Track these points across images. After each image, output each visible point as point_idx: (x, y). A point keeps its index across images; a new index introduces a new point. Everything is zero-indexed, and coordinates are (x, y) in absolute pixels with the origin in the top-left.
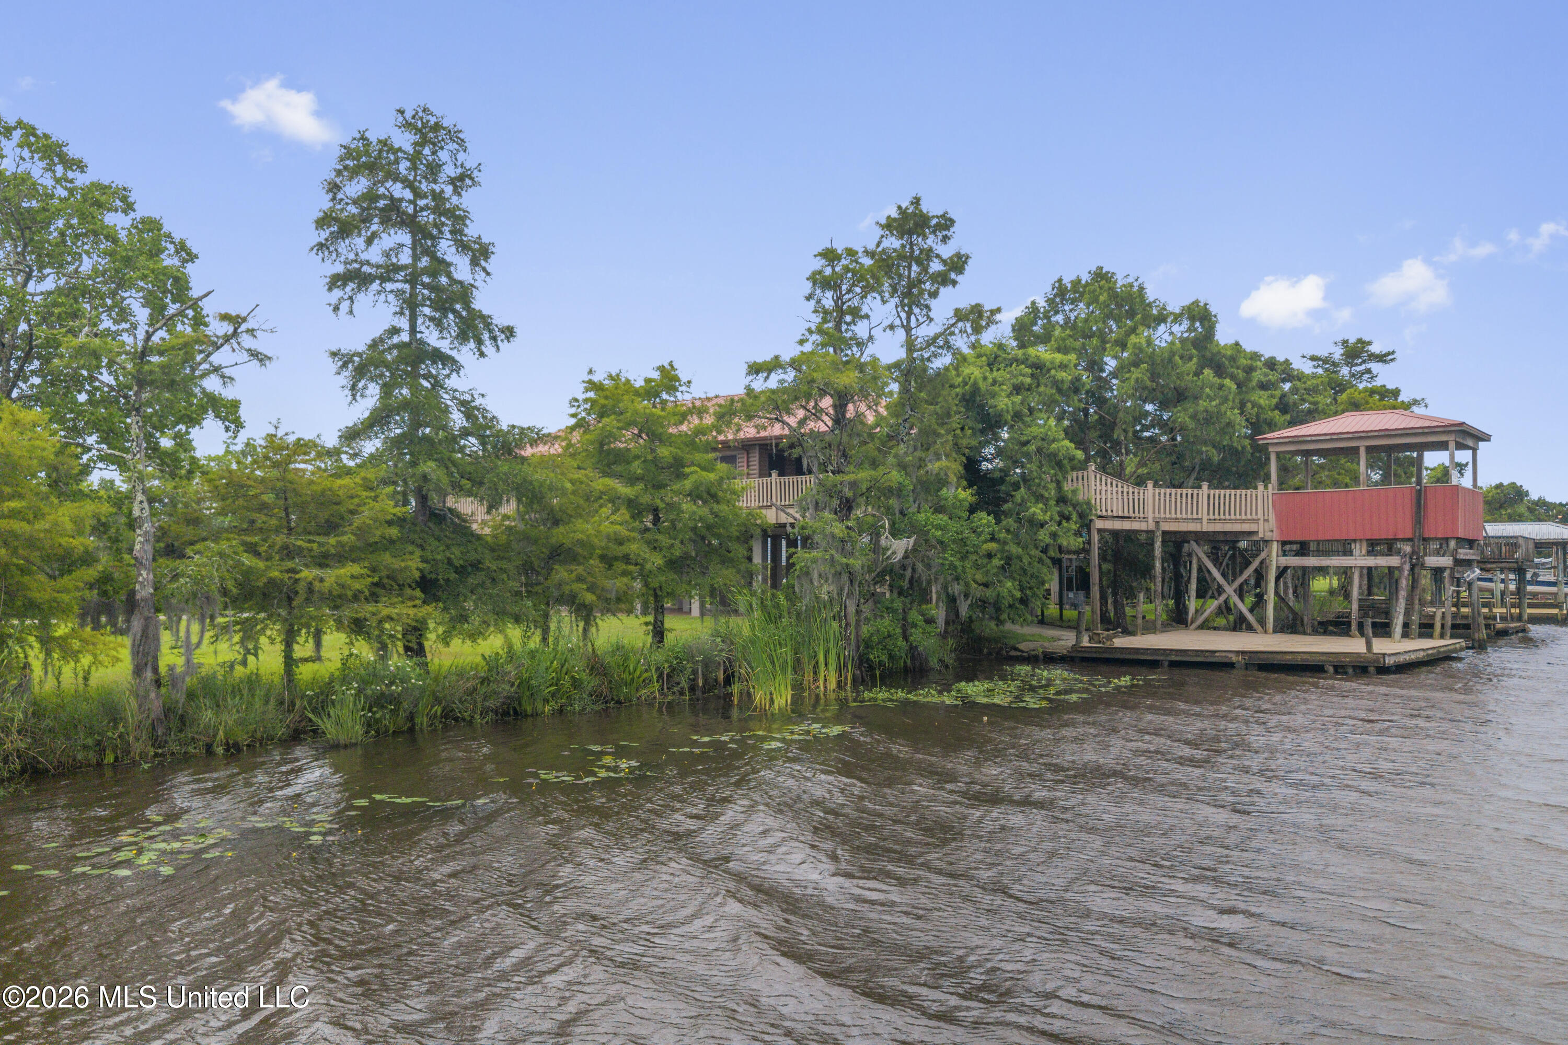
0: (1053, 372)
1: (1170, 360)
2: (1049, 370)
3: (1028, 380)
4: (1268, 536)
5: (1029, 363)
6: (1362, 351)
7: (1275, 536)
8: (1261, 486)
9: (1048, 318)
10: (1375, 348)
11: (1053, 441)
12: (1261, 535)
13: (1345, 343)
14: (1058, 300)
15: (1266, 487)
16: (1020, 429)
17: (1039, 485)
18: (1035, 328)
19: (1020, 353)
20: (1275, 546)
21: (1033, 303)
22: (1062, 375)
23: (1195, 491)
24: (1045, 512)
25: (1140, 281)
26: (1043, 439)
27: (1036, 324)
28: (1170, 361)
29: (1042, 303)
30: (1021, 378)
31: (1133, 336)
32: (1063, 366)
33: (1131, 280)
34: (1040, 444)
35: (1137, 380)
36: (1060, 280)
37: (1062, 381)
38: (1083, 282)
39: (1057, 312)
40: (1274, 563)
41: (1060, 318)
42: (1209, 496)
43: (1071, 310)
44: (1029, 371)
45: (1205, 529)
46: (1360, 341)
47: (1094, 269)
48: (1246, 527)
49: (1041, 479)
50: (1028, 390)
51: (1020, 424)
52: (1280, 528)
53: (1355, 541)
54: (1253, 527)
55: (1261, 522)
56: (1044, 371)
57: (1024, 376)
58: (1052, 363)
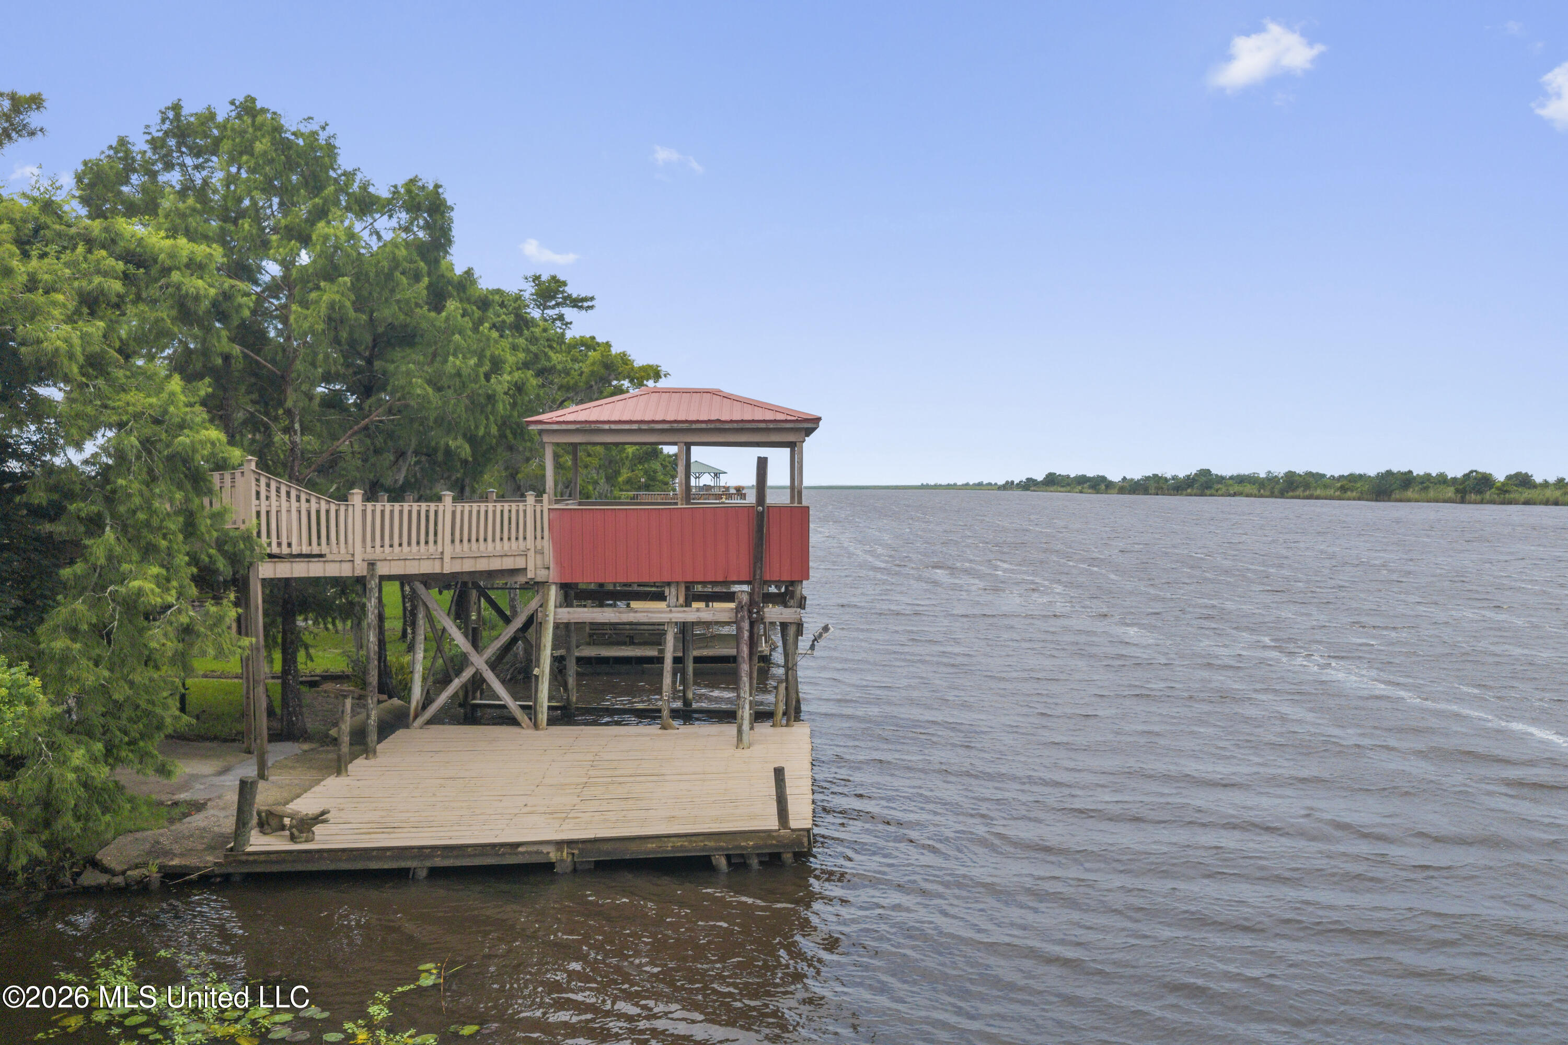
0: (176, 276)
1: (389, 276)
2: (166, 271)
3: (117, 286)
4: (542, 575)
5: (118, 250)
6: (557, 292)
7: (553, 575)
8: (530, 498)
9: (153, 175)
10: (573, 290)
11: (182, 426)
12: (530, 575)
13: (536, 278)
14: (172, 142)
15: (539, 501)
16: (99, 394)
17: (147, 524)
18: (125, 189)
19: (96, 226)
20: (553, 592)
21: (123, 142)
22: (195, 284)
23: (433, 506)
24: (163, 583)
25: (330, 131)
26: (157, 422)
27: (127, 182)
28: (387, 278)
29: (139, 144)
30: (97, 280)
31: (321, 224)
32: (195, 267)
33: (314, 127)
34: (148, 431)
35: (332, 306)
36: (176, 107)
37: (197, 298)
38: (220, 118)
39: (169, 166)
40: (551, 619)
41: (174, 178)
42: (454, 513)
43: (197, 167)
44: (120, 266)
45: (447, 570)
46: (554, 278)
47: (240, 98)
48: (508, 564)
49: (152, 512)
50: (117, 306)
51: (101, 382)
52: (559, 562)
53: (669, 584)
54: (519, 563)
55: (531, 554)
56: (154, 272)
57: (105, 274)
58: (172, 255)
